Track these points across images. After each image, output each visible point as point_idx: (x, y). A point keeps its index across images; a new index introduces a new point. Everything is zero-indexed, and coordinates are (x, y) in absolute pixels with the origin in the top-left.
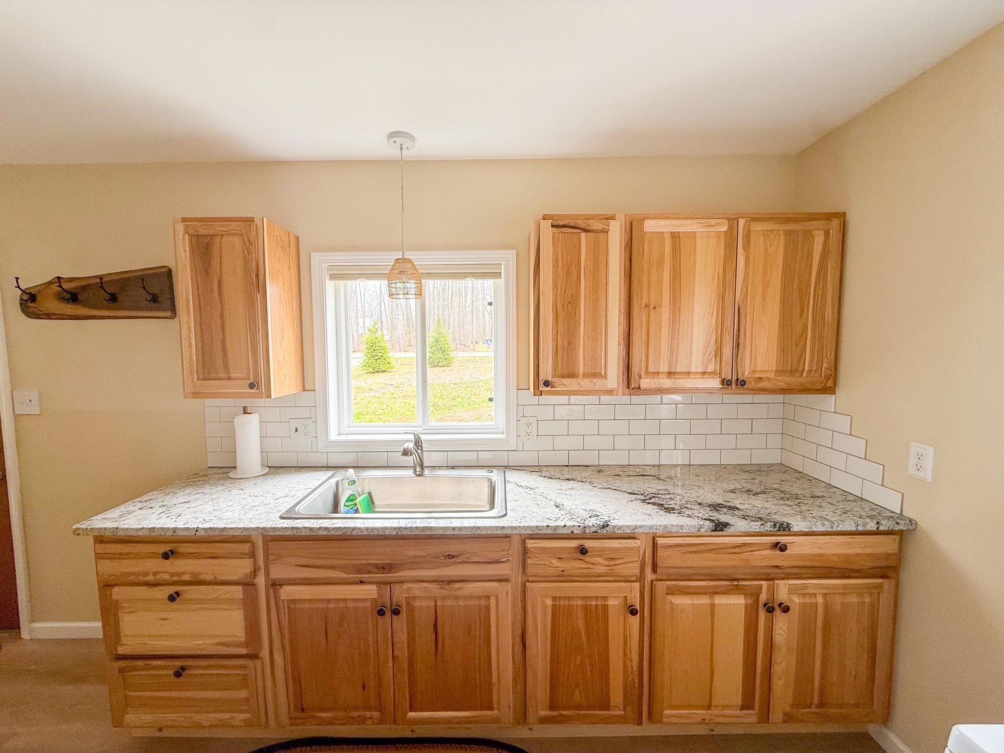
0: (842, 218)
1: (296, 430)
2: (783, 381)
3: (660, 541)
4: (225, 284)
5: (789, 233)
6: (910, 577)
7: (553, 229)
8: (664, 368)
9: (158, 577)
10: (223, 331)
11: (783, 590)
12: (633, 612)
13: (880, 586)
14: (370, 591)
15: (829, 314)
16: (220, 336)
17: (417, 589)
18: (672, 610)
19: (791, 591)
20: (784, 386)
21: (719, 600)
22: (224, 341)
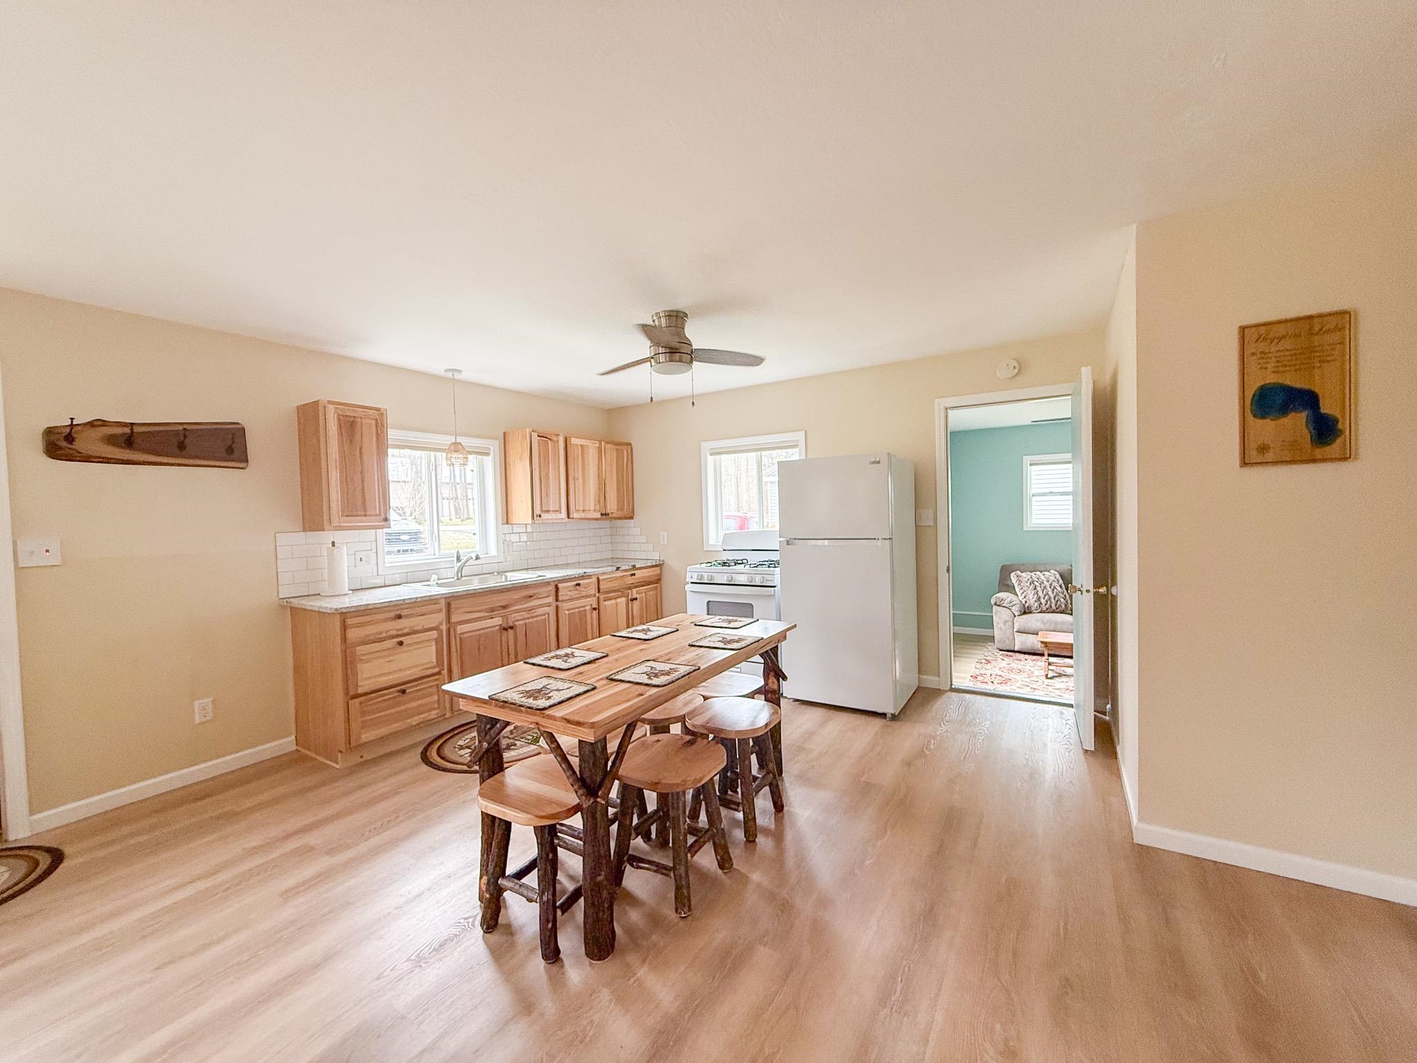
0: (630, 444)
1: (361, 560)
2: (619, 514)
3: (601, 578)
4: (364, 451)
5: (617, 450)
6: (664, 582)
7: (539, 438)
8: (582, 508)
9: (389, 633)
10: (363, 482)
11: (634, 593)
12: (595, 609)
13: (656, 587)
14: (498, 621)
15: (630, 484)
16: (360, 487)
17: (518, 616)
18: (605, 607)
19: (637, 593)
20: (619, 516)
21: (619, 600)
22: (363, 489)
